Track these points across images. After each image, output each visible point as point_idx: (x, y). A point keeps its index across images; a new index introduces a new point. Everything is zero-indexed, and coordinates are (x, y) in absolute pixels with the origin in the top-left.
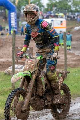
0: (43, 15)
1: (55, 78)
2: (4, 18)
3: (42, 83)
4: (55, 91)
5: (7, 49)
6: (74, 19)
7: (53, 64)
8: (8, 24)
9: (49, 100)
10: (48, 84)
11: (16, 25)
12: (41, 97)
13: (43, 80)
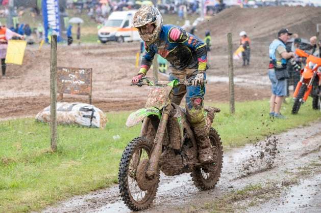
0: (112, 5)
1: (202, 118)
2: (33, 11)
3: (179, 127)
4: (202, 141)
5: (40, 71)
6: (173, 12)
7: (198, 96)
8: (41, 23)
9: (190, 156)
10: (187, 129)
11: (57, 24)
12: (177, 152)
13: (181, 121)
